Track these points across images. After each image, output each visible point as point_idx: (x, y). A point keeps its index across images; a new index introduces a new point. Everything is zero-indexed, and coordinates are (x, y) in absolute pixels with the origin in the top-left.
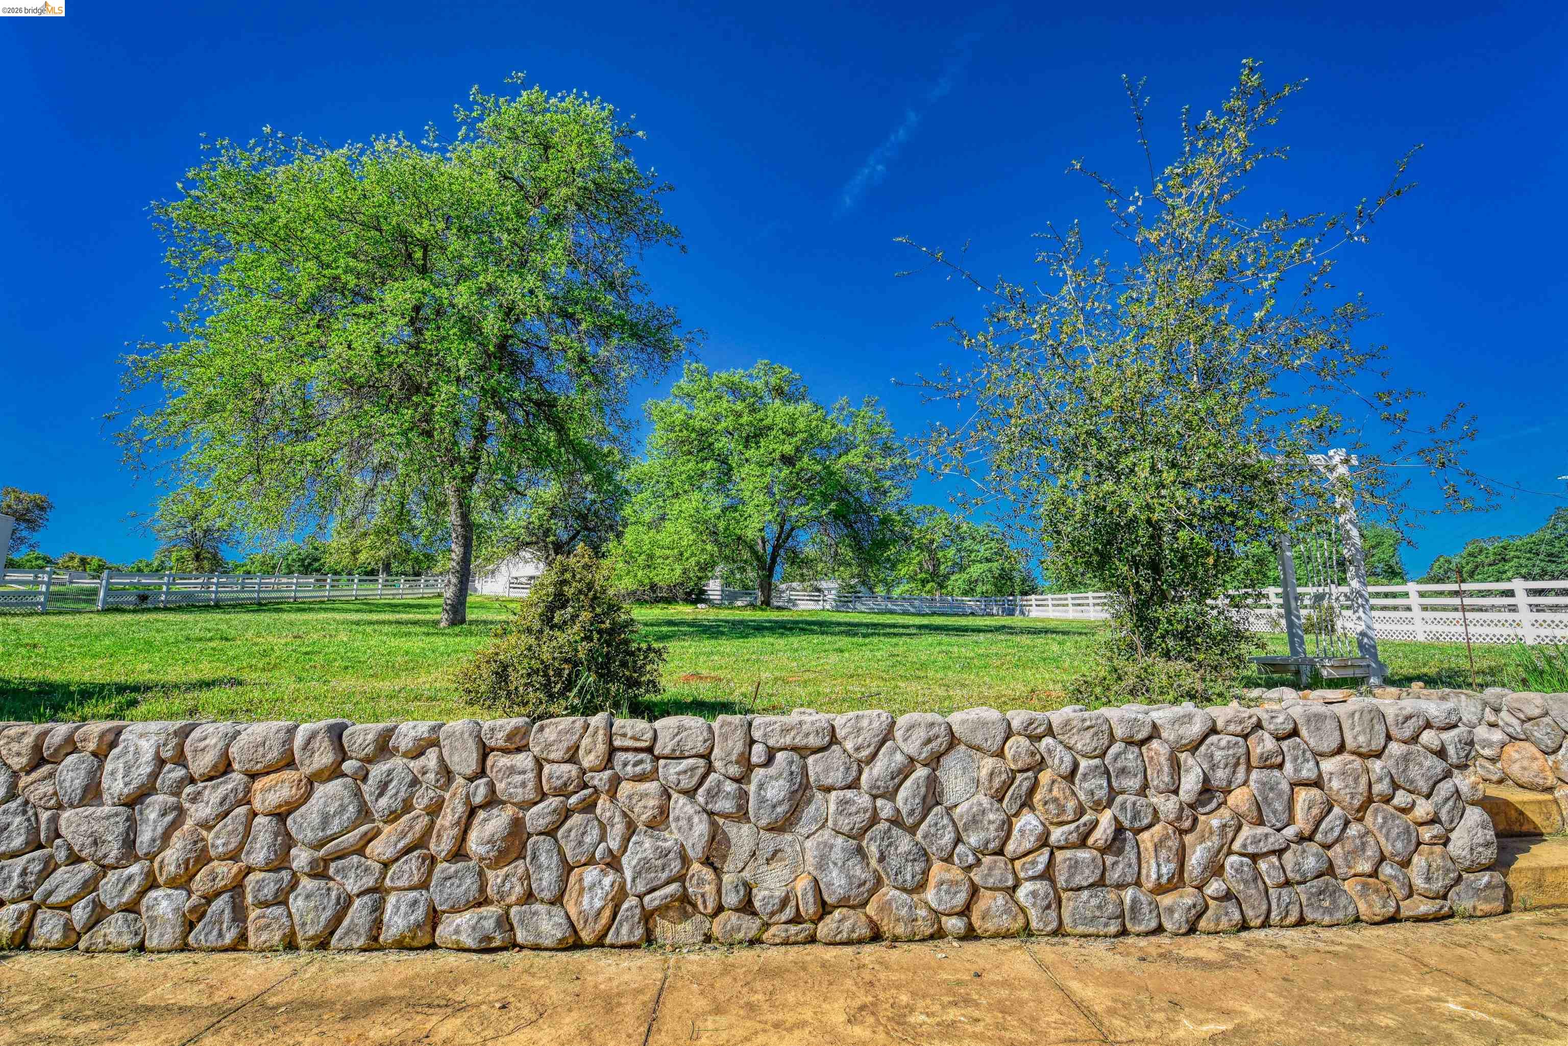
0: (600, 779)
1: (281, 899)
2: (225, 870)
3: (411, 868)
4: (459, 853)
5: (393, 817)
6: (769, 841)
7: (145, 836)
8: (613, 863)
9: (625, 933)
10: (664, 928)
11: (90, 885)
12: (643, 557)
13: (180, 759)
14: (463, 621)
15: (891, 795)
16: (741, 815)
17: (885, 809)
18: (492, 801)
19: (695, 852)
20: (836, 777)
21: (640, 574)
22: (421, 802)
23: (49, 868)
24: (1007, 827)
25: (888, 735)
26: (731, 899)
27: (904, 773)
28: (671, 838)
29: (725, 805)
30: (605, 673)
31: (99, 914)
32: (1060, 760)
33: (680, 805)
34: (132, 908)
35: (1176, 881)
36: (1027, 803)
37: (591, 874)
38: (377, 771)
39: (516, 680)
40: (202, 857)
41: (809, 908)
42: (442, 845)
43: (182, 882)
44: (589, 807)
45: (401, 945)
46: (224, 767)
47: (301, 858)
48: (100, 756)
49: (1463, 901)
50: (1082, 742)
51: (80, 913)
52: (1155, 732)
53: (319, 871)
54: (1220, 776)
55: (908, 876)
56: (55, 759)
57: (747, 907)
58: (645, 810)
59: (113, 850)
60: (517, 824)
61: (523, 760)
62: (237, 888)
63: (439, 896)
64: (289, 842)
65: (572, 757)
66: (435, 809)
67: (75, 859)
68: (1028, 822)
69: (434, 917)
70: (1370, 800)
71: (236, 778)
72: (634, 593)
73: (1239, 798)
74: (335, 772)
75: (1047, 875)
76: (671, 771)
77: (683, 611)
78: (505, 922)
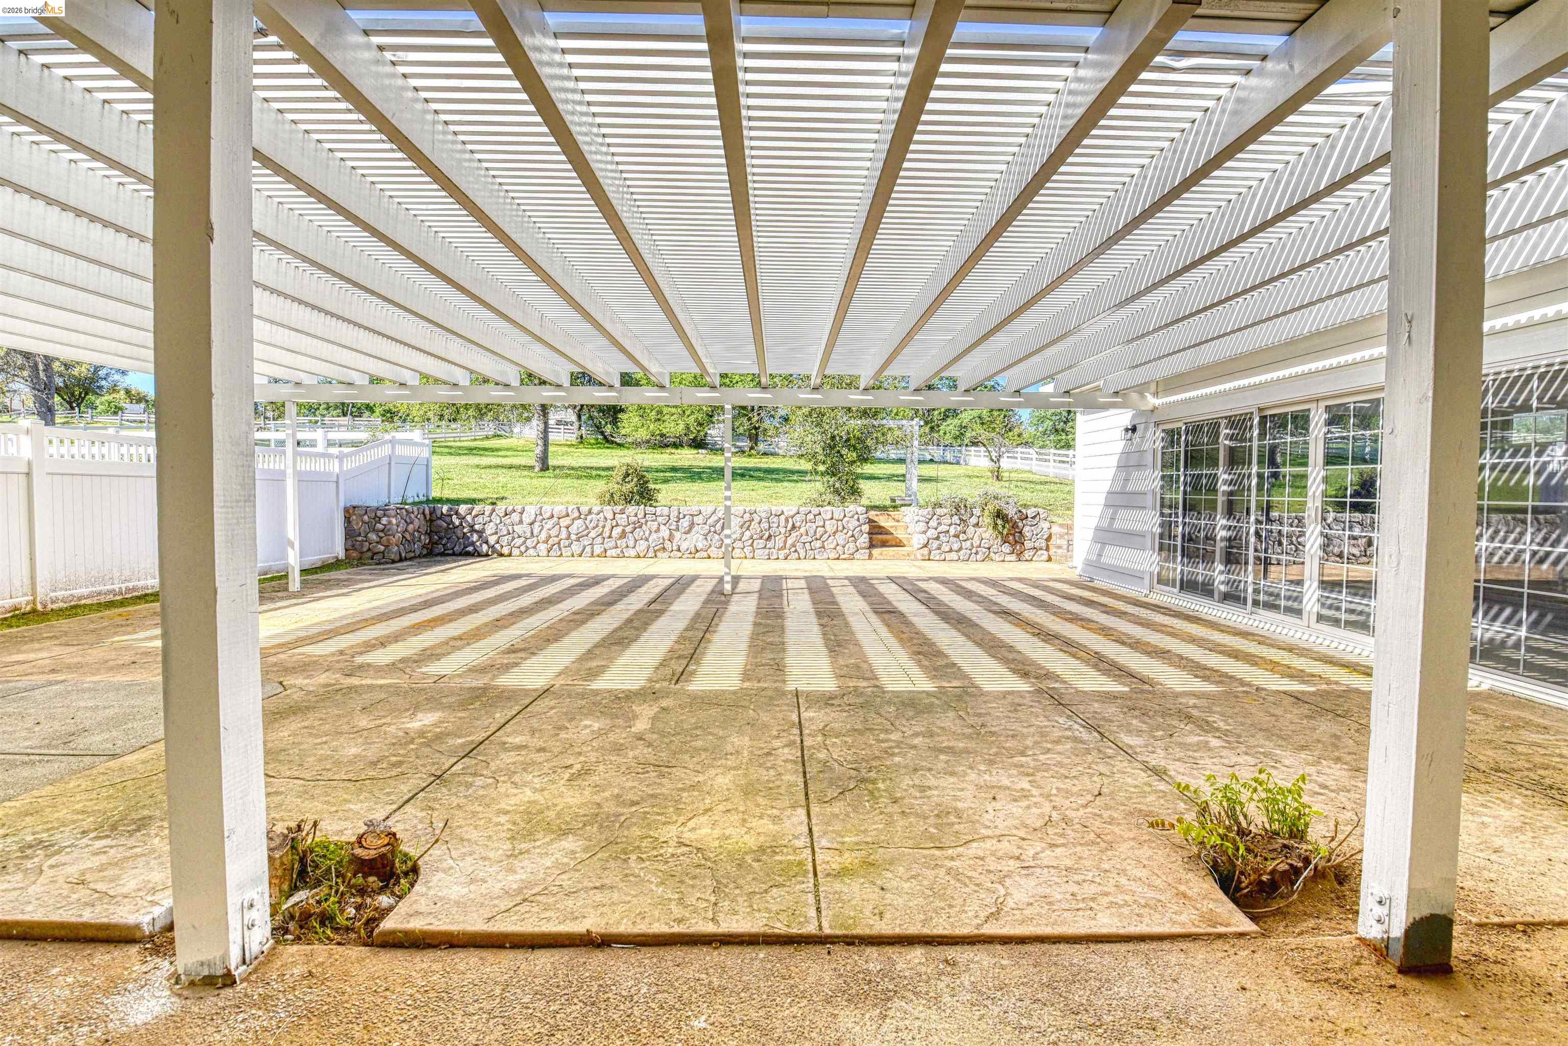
0: (643, 521)
1: (569, 546)
2: (556, 540)
3: (599, 539)
4: (610, 537)
5: (594, 528)
6: (684, 536)
7: (535, 532)
8: (647, 540)
9: (651, 554)
10: (659, 554)
11: (524, 542)
12: (654, 413)
13: (541, 514)
14: (548, 469)
15: (714, 526)
16: (677, 529)
17: (713, 529)
18: (617, 525)
19: (666, 538)
20: (700, 522)
21: (652, 427)
22: (601, 524)
23: (513, 539)
24: (743, 534)
25: (714, 512)
26: (675, 548)
27: (718, 521)
28: (660, 535)
29: (673, 527)
30: (641, 495)
31: (527, 549)
32: (757, 519)
33: (662, 527)
34: (535, 547)
35: (784, 547)
36: (748, 529)
37: (642, 542)
38: (589, 518)
39: (616, 498)
40: (550, 537)
41: (693, 550)
42: (606, 534)
43: (546, 542)
44: (640, 527)
45: (598, 556)
46: (552, 516)
47: (573, 537)
48: (521, 513)
49: (857, 556)
50: (764, 515)
51: (523, 549)
52: (783, 513)
53: (578, 540)
54: (797, 524)
55: (717, 545)
56: (511, 513)
57: (679, 550)
58: (654, 527)
59: (528, 534)
60: (624, 531)
61: (624, 516)
62: (559, 543)
63: (606, 546)
64: (569, 534)
65: (636, 515)
66: (604, 527)
67: (519, 537)
68: (748, 534)
69: (606, 551)
70: (837, 531)
71: (555, 519)
72: (648, 442)
73: (803, 530)
74: (579, 518)
75: (752, 545)
76: (660, 519)
77: (687, 457)
78: (622, 552)
